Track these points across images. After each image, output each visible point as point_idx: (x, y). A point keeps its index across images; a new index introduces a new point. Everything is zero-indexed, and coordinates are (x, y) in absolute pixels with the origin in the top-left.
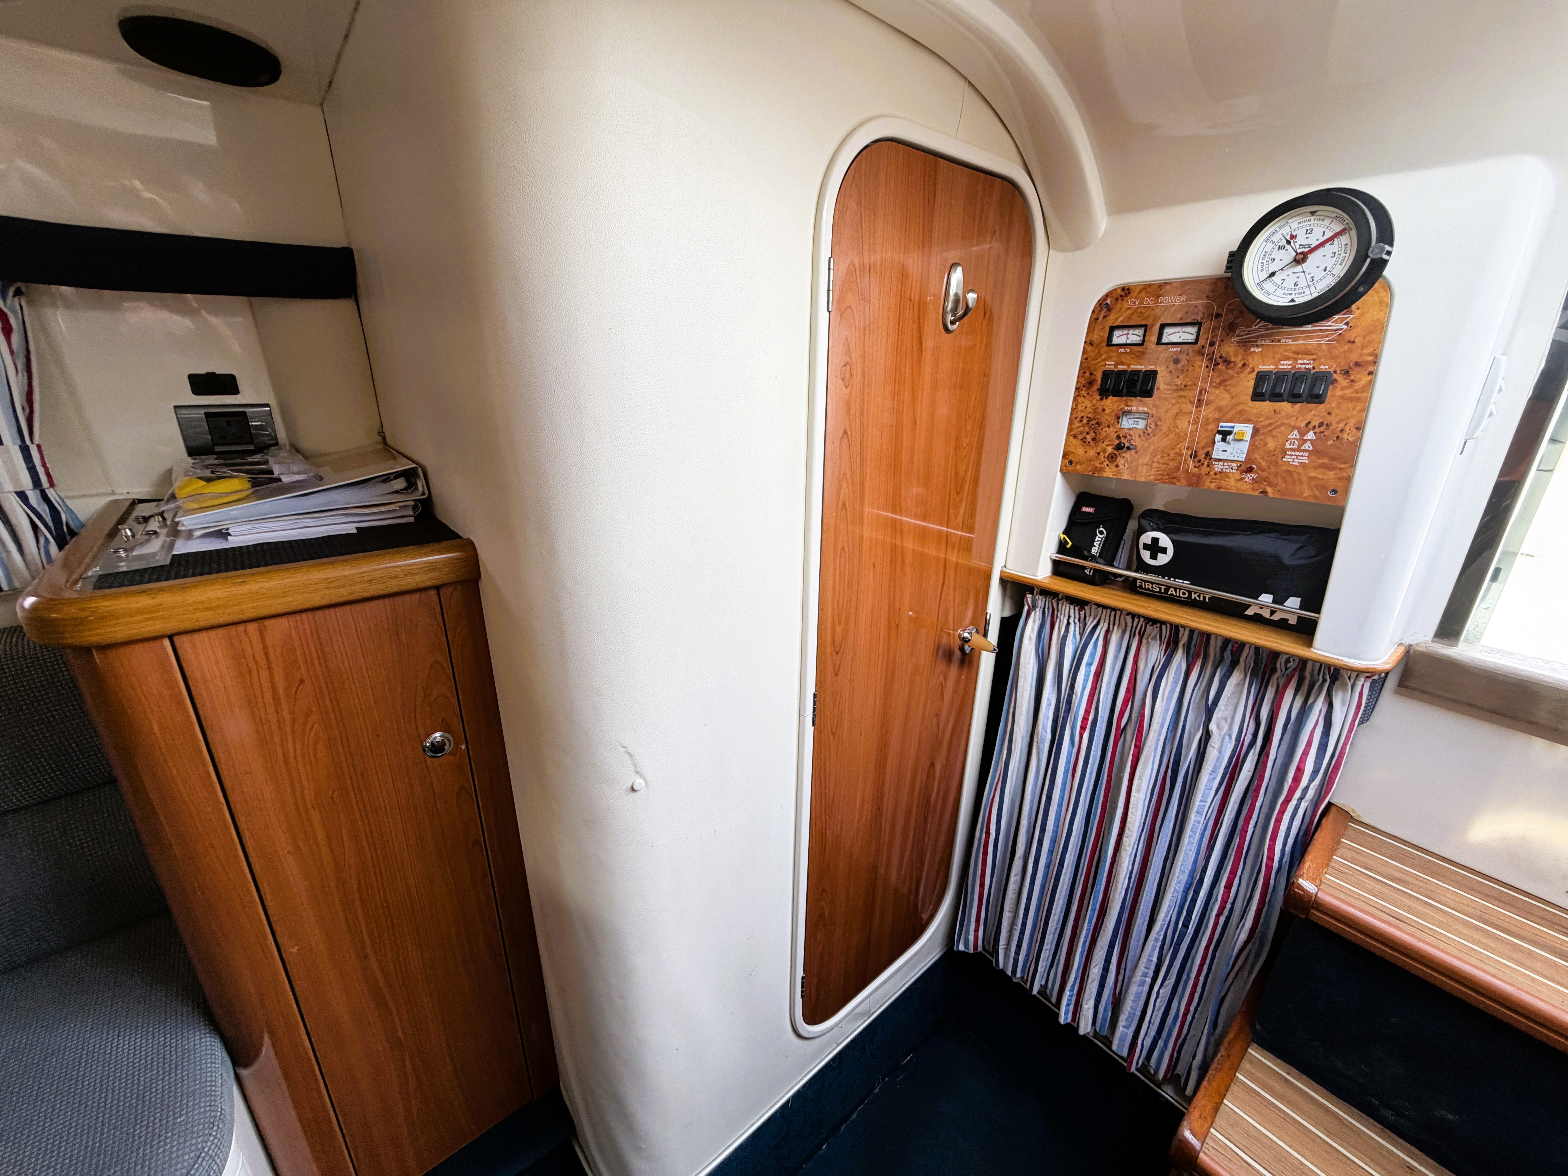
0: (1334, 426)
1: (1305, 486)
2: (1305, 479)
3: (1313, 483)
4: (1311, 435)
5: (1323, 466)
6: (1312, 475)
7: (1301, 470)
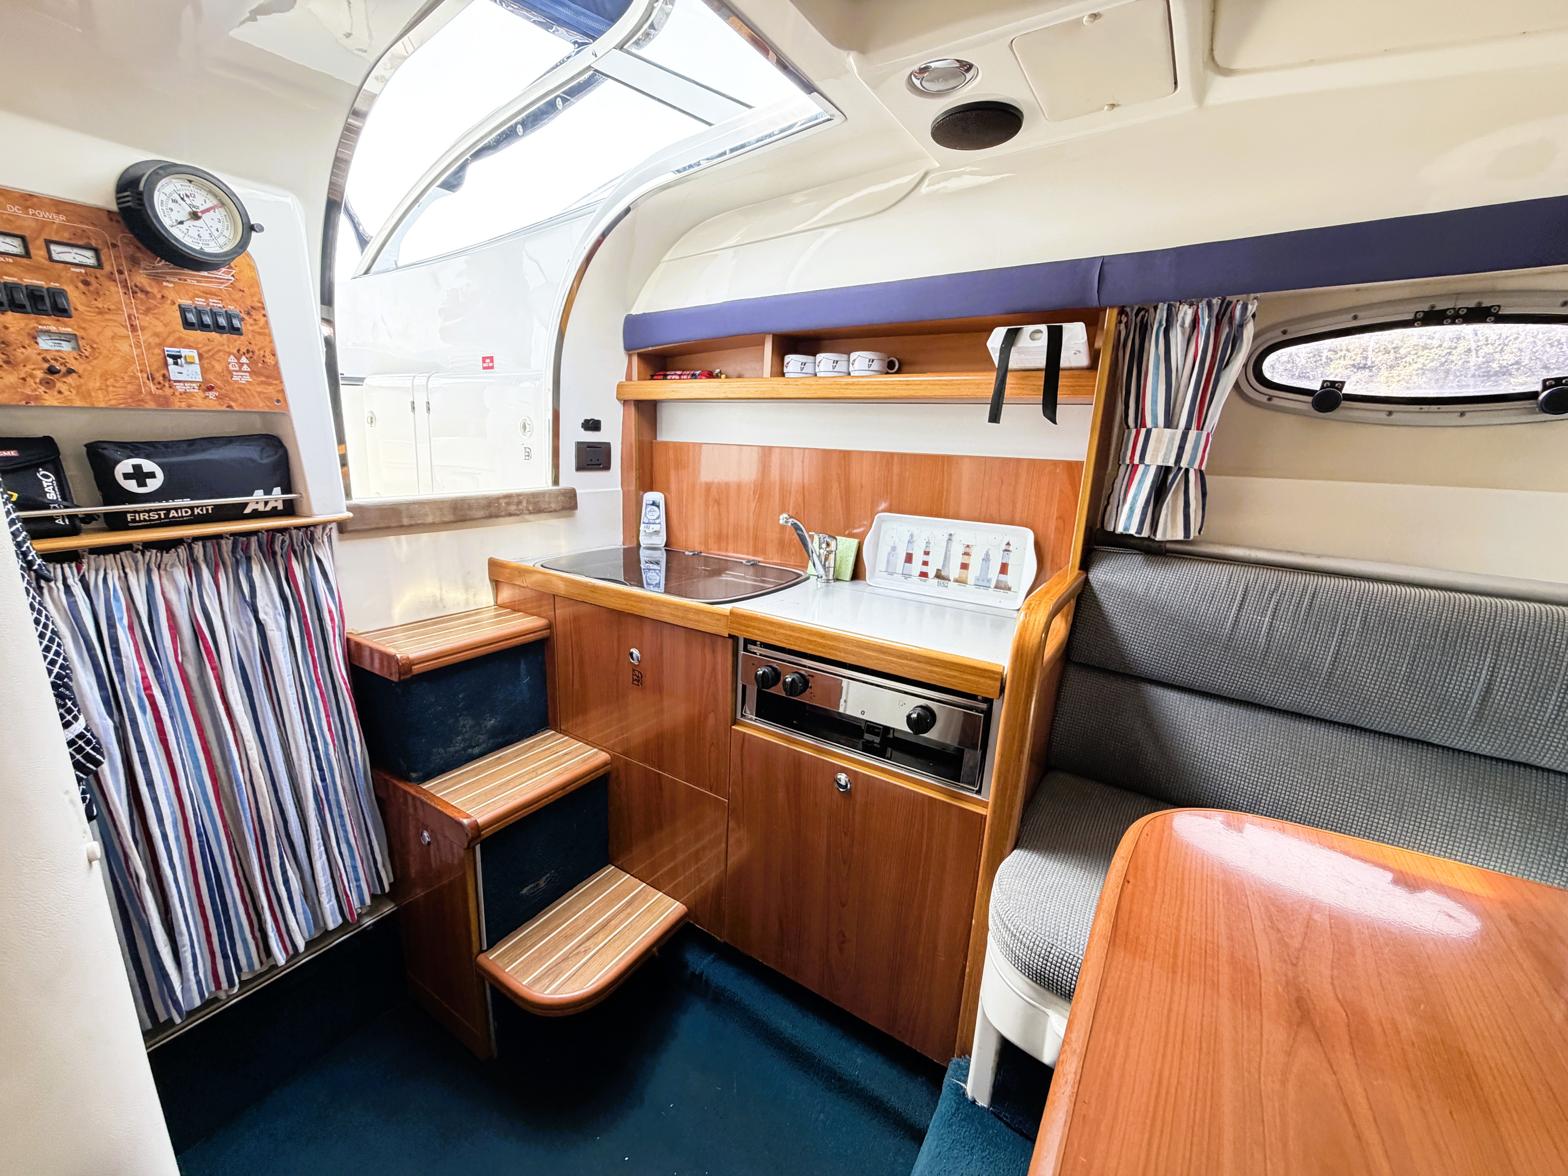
0: (257, 353)
1: (258, 399)
2: (255, 394)
3: (262, 396)
4: (244, 360)
5: (262, 383)
6: (259, 390)
7: (249, 387)
